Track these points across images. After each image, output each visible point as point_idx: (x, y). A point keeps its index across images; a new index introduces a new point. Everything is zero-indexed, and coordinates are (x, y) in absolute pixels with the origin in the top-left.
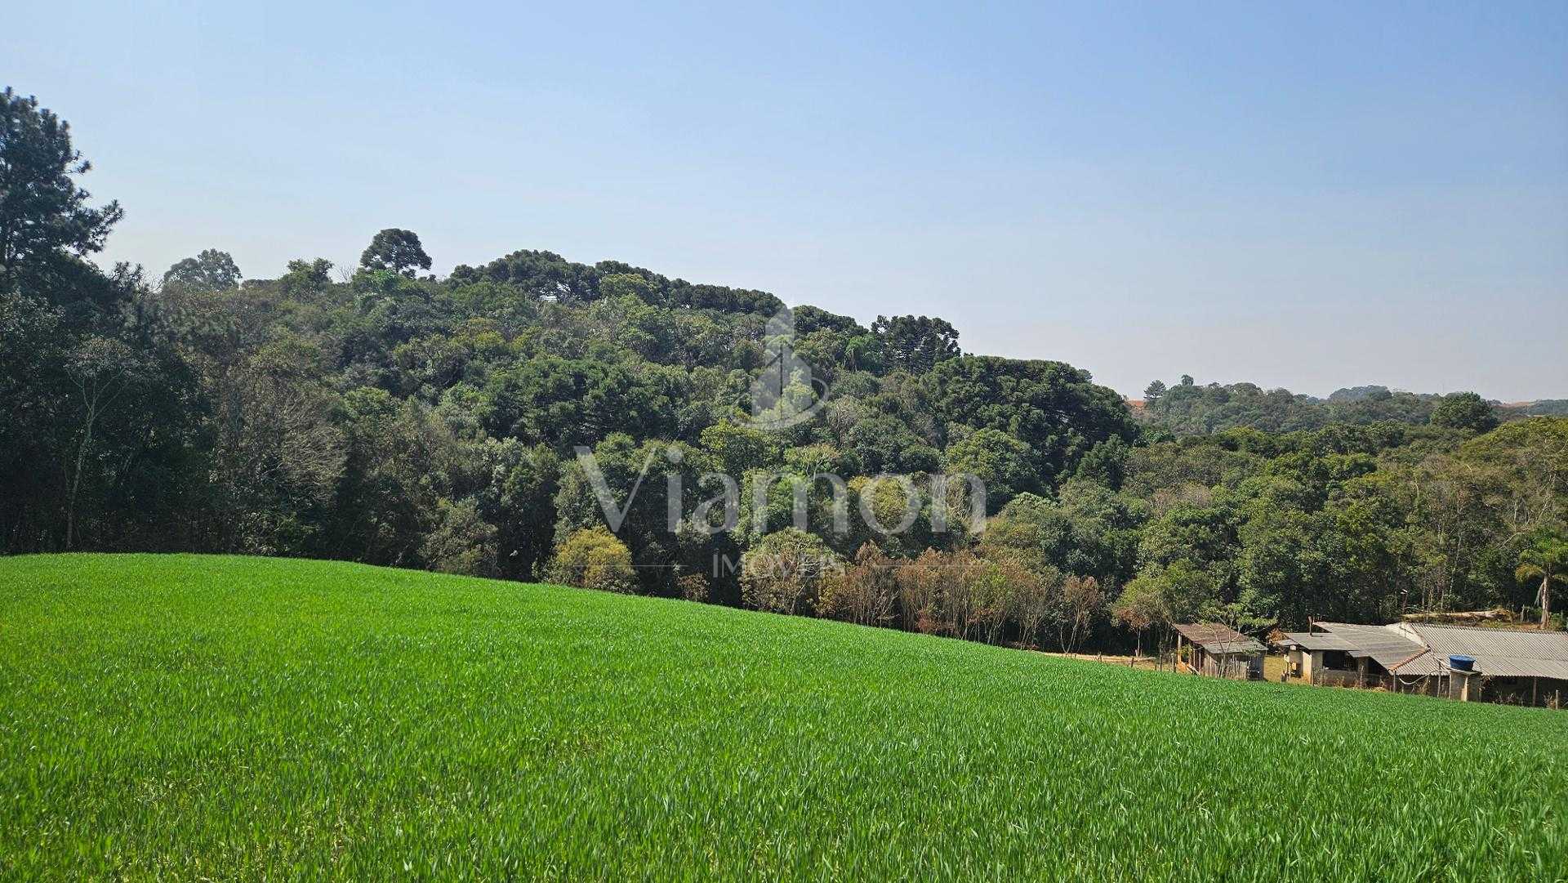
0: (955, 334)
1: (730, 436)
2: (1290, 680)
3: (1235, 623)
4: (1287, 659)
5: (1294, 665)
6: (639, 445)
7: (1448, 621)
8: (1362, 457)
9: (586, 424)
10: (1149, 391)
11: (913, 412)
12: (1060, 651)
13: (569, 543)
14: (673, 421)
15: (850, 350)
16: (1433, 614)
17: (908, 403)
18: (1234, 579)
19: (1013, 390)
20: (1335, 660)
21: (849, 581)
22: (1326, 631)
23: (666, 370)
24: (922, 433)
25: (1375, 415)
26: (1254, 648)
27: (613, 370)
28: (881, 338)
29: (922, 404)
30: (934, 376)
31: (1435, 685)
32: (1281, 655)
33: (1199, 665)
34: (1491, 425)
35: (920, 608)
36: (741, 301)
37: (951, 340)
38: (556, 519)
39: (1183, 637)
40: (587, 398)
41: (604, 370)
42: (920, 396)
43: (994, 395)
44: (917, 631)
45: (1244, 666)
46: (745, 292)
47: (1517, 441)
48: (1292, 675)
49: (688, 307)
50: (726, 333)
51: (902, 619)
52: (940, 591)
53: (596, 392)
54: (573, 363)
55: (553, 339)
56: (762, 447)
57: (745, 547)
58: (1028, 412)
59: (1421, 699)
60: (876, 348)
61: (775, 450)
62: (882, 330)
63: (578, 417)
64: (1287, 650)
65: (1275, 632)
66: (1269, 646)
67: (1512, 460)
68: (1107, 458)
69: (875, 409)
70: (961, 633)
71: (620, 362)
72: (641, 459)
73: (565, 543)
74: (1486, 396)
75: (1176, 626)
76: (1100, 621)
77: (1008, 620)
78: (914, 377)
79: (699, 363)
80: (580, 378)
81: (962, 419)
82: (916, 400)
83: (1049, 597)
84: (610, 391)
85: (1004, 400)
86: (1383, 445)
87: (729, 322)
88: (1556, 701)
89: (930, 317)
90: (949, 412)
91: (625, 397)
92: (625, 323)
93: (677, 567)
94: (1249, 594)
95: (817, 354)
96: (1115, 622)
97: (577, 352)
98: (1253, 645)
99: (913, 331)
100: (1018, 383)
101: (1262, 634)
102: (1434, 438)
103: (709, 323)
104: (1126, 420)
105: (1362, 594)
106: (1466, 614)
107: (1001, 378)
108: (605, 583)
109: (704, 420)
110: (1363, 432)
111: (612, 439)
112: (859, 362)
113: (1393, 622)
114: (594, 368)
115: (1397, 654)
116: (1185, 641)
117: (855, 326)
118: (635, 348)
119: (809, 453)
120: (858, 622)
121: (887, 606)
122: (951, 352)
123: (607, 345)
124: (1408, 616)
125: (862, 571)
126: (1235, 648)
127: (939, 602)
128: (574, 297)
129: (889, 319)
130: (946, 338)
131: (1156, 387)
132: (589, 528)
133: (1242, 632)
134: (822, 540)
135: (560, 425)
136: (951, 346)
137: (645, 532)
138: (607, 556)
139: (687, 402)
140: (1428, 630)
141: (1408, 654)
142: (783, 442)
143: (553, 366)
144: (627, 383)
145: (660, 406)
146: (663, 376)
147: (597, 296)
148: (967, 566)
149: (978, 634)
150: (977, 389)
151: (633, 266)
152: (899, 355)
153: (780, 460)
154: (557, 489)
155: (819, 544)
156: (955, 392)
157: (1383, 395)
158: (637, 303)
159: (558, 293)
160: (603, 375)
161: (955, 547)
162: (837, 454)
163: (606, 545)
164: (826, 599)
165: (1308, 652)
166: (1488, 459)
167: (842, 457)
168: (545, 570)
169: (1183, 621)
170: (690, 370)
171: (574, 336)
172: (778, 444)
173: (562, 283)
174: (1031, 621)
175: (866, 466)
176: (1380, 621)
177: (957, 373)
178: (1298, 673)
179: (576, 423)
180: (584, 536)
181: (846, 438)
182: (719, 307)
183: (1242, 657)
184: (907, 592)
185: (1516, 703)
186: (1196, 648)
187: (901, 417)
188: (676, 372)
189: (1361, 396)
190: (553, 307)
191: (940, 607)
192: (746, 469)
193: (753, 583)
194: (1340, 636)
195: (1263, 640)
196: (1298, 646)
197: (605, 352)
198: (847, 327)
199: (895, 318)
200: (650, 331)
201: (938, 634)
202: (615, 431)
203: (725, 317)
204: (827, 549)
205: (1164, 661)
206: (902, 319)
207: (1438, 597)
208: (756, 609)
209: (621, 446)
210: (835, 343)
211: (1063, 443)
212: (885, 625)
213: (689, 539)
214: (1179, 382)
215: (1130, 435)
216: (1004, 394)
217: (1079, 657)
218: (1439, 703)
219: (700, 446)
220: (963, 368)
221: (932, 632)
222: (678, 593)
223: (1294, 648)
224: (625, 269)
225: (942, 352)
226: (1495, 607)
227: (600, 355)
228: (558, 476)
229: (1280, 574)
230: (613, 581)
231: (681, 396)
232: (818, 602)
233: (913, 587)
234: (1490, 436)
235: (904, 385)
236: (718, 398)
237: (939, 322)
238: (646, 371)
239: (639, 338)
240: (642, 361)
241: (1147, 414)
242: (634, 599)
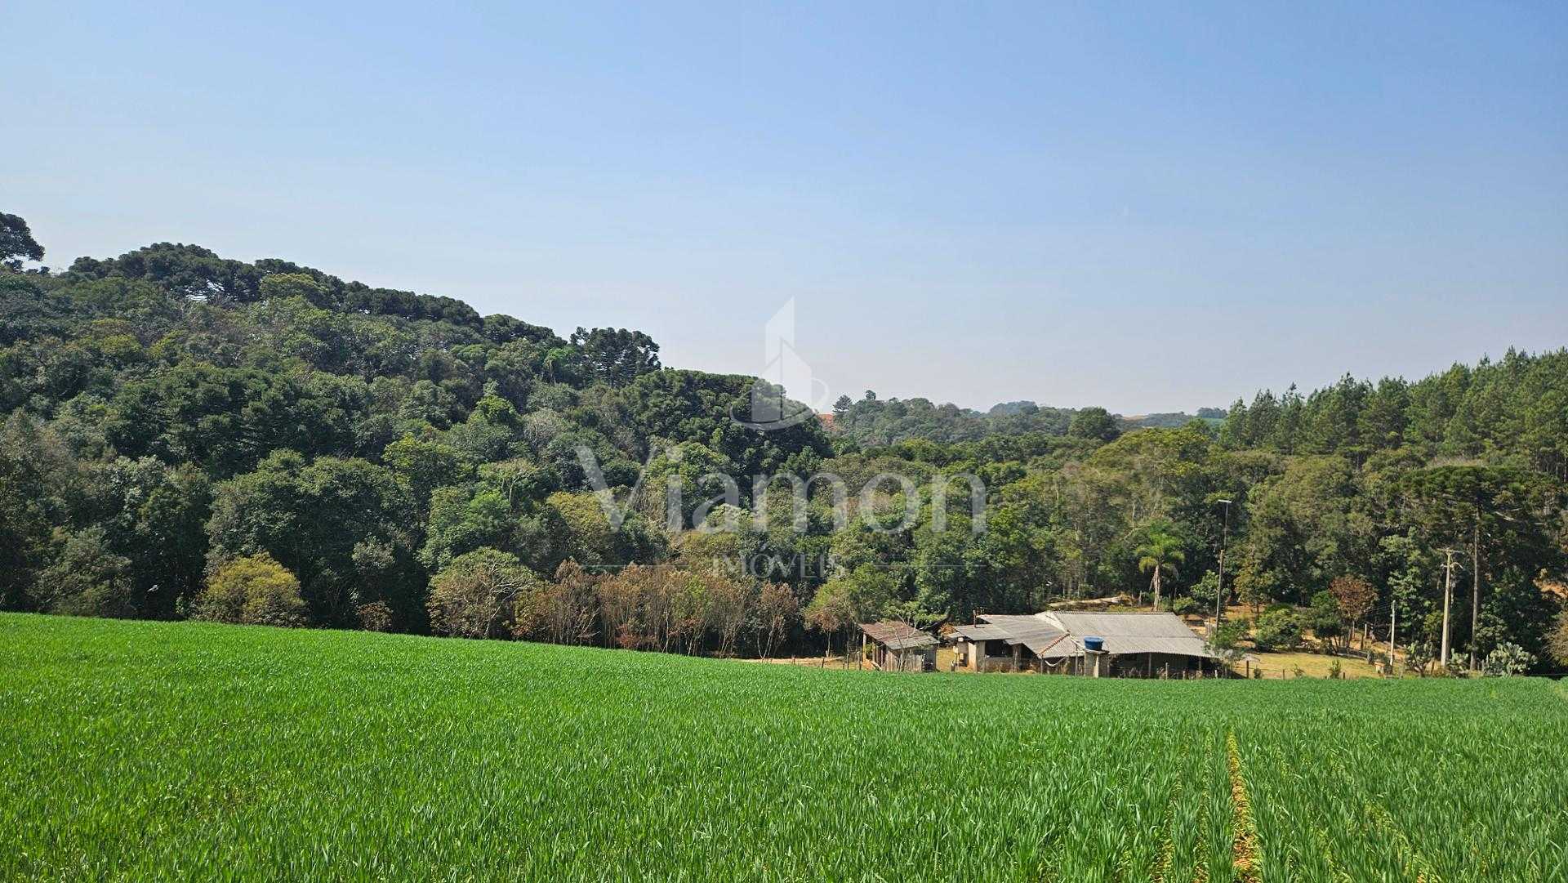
0: (655, 348)
1: (419, 452)
2: (959, 670)
3: (912, 621)
4: (956, 650)
5: (962, 655)
6: (310, 463)
7: (1083, 608)
8: (1014, 465)
9: (244, 440)
10: (838, 405)
11: (613, 426)
12: (757, 657)
13: (222, 573)
14: (350, 436)
15: (548, 362)
16: (1072, 603)
17: (608, 417)
18: (911, 580)
19: (713, 404)
20: (995, 648)
21: (548, 600)
22: (987, 623)
23: (341, 380)
24: (622, 447)
25: (1026, 427)
26: (928, 643)
27: (277, 379)
28: (581, 349)
29: (623, 417)
30: (634, 389)
31: (1073, 664)
32: (951, 647)
33: (881, 661)
34: (1114, 436)
35: (621, 623)
36: (428, 307)
37: (651, 354)
38: (207, 548)
39: (867, 636)
40: (247, 411)
41: (266, 380)
42: (620, 408)
43: (695, 409)
44: (619, 647)
45: (920, 659)
46: (432, 298)
47: (1134, 449)
48: (960, 665)
49: (367, 312)
50: (412, 342)
51: (603, 636)
52: (641, 606)
53: (258, 404)
54: (228, 371)
55: (203, 344)
56: (452, 464)
57: (434, 569)
58: (728, 426)
59: (1062, 679)
60: (577, 360)
61: (468, 466)
62: (581, 342)
63: (235, 431)
64: (956, 642)
65: (946, 626)
66: (942, 639)
67: (1130, 466)
68: (800, 469)
69: (574, 423)
70: (663, 645)
71: (285, 371)
72: (312, 478)
73: (218, 574)
74: (1112, 411)
75: (861, 626)
76: (794, 624)
77: (708, 628)
78: (616, 391)
79: (379, 374)
80: (236, 387)
81: (663, 433)
82: (617, 413)
83: (747, 605)
84: (275, 404)
85: (703, 414)
86: (1033, 453)
87: (414, 329)
88: (1166, 672)
89: (630, 330)
90: (650, 425)
91: (291, 410)
92: (291, 328)
93: (355, 596)
94: (924, 592)
95: (512, 365)
96: (808, 626)
97: (232, 360)
98: (927, 639)
99: (614, 344)
100: (717, 397)
101: (934, 629)
102: (1071, 447)
103: (393, 331)
104: (816, 432)
105: (1016, 587)
106: (1097, 601)
107: (700, 392)
108: (268, 617)
109: (386, 436)
110: (1015, 442)
111: (277, 457)
112: (558, 374)
113: (1040, 611)
114: (255, 377)
115: (1043, 640)
116: (870, 639)
117: (553, 336)
118: (304, 356)
119: (505, 469)
120: (558, 642)
121: (587, 624)
122: (651, 366)
123: (270, 352)
124: (1052, 605)
125: (561, 588)
126: (913, 643)
127: (640, 617)
128: (229, 297)
129: (589, 331)
130: (647, 352)
131: (844, 402)
132: (248, 556)
133: (918, 628)
134: (518, 559)
135: (212, 442)
136: (652, 360)
137: (317, 558)
138: (271, 586)
139: (366, 415)
140: (1068, 616)
141: (1052, 639)
142: (476, 458)
143: (202, 375)
144: (295, 394)
145: (334, 420)
146: (337, 387)
147: (256, 297)
148: (669, 578)
149: (678, 646)
150: (678, 403)
151: (300, 265)
152: (599, 367)
153: (473, 476)
154: (208, 515)
155: (515, 563)
156: (656, 406)
157: (1031, 409)
158: (306, 307)
159: (209, 293)
160: (265, 385)
161: (656, 560)
162: (535, 470)
163: (269, 575)
164: (524, 620)
165: (973, 642)
166: (1113, 465)
167: (540, 472)
168: (194, 605)
169: (867, 621)
170: (369, 381)
171: (229, 341)
172: (470, 460)
173: (213, 281)
174: (729, 631)
175: (566, 481)
176: (1031, 611)
177: (657, 387)
178: (964, 663)
179: (231, 438)
180: (242, 565)
181: (544, 453)
182: (403, 313)
183: (918, 651)
184: (608, 608)
185: (1136, 677)
186: (879, 645)
187: (601, 431)
188: (352, 383)
189: (1015, 410)
190: (203, 308)
191: (642, 622)
192: (435, 487)
193: (442, 608)
194: (999, 626)
195: (936, 635)
196: (965, 638)
197: (266, 360)
198: (545, 338)
199: (594, 330)
200: (322, 337)
201: (641, 648)
202: (280, 447)
203: (410, 324)
204: (524, 568)
205: (851, 659)
206: (602, 331)
207: (1075, 588)
208: (446, 635)
209: (287, 464)
210: (533, 355)
211: (760, 455)
212: (585, 644)
213: (369, 564)
214: (864, 397)
215: (823, 449)
216: (704, 407)
217: (775, 661)
218: (1075, 680)
219: (382, 463)
220: (663, 382)
221: (633, 647)
222: (356, 624)
223: (961, 640)
224: (290, 268)
225: (643, 365)
226: (1119, 594)
227: (261, 364)
228: (210, 499)
229: (949, 572)
230: (278, 613)
231: (359, 408)
232: (514, 623)
233: (614, 602)
234: (1113, 445)
235: (605, 398)
236: (402, 411)
237: (639, 335)
238: (318, 381)
239: (308, 344)
240: (312, 370)
241: (837, 427)
242: (303, 633)
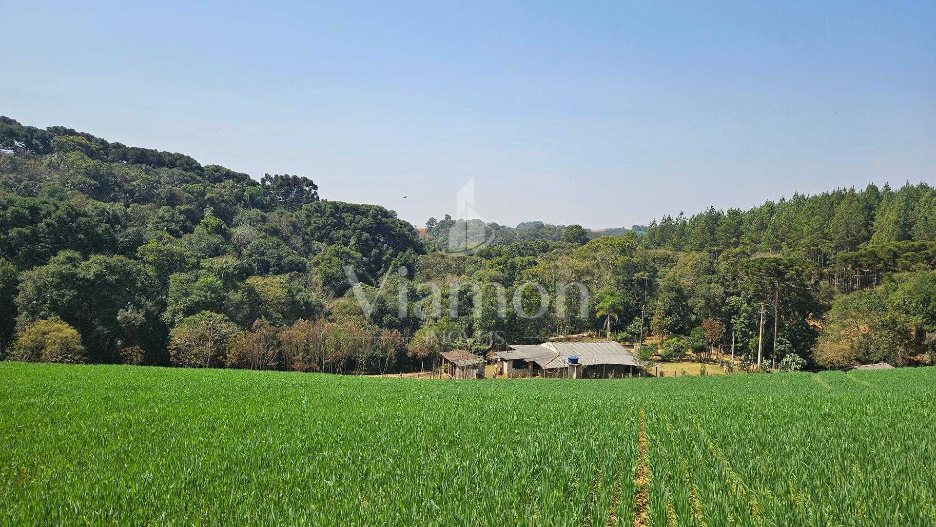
0: (315, 187)
1: (161, 251)
2: (498, 377)
3: (471, 349)
4: (496, 366)
5: (499, 369)
6: (86, 258)
7: (568, 340)
8: (531, 258)
9: (41, 244)
10: (428, 223)
11: (289, 235)
12: (379, 374)
13: (28, 330)
14: (114, 241)
15: (246, 195)
16: (562, 337)
17: (286, 230)
18: (471, 325)
19: (351, 222)
20: (519, 364)
21: (248, 343)
22: (514, 350)
23: (107, 206)
24: (295, 248)
25: (537, 236)
26: (481, 362)
27: (63, 205)
28: (268, 188)
29: (295, 230)
30: (302, 213)
31: (562, 372)
32: (493, 364)
33: (453, 373)
34: (585, 241)
35: (294, 356)
36: (167, 159)
37: (313, 191)
38: (17, 314)
39: (445, 359)
40: (42, 225)
41: (55, 205)
42: (293, 224)
43: (340, 224)
44: (293, 370)
45: (475, 372)
46: (169, 154)
47: (595, 250)
48: (499, 374)
49: (125, 162)
50: (156, 182)
51: (283, 364)
52: (307, 345)
53: (49, 221)
54: (28, 199)
55: (11, 182)
56: (183, 259)
57: (172, 325)
58: (360, 235)
59: (556, 381)
60: (265, 195)
61: (193, 260)
62: (268, 183)
63: (35, 238)
64: (496, 361)
65: (491, 352)
66: (488, 360)
67: (594, 258)
68: (405, 261)
69: (264, 233)
70: (321, 368)
71: (69, 200)
72: (88, 268)
73: (25, 331)
74: (585, 227)
75: (441, 353)
76: (401, 353)
77: (349, 357)
78: (290, 213)
79: (134, 202)
80: (34, 210)
81: (320, 239)
82: (291, 227)
83: (373, 343)
84: (60, 220)
85: (345, 228)
86: (540, 252)
87: (157, 173)
88: (613, 375)
89: (299, 176)
90: (312, 235)
91: (74, 225)
92: (72, 172)
93: (119, 343)
94: (479, 333)
95: (223, 197)
96: (410, 354)
97: (32, 192)
98: (480, 360)
99: (289, 184)
100: (354, 218)
101: (484, 354)
102: (562, 248)
103: (143, 175)
104: (415, 240)
105: (531, 329)
106: (576, 336)
107: (344, 215)
108: (60, 357)
109: (139, 241)
110: (531, 245)
111: (62, 255)
112: (252, 203)
113: (544, 342)
114: (47, 203)
115: (546, 358)
116: (446, 361)
117: (250, 179)
118: (82, 190)
119: (218, 262)
120: (254, 369)
121: (273, 356)
122: (313, 198)
123: (58, 186)
124: (551, 338)
125: (256, 336)
126: (471, 362)
127: (307, 352)
128: (29, 151)
129: (273, 176)
130: (310, 190)
131: (432, 221)
132: (46, 319)
133: (474, 353)
134: (228, 318)
135: (19, 245)
136: (313, 195)
137: (93, 318)
138: (61, 338)
139: (125, 228)
140: (559, 345)
141: (551, 358)
142: (199, 255)
143: (11, 202)
144: (75, 214)
145: (103, 231)
146: (104, 210)
147: (49, 150)
148: (324, 329)
149: (331, 369)
150: (329, 221)
151: (78, 131)
152: (280, 199)
153: (197, 266)
154: (17, 293)
155: (226, 320)
156: (316, 223)
157: (540, 226)
158: (82, 158)
159: (15, 148)
160: (54, 208)
161: (316, 317)
162: (238, 262)
163: (59, 330)
164: (232, 356)
165: (506, 361)
166: (585, 258)
167: (242, 264)
168: (8, 351)
169: (445, 351)
170: (127, 206)
171: (30, 180)
172: (195, 256)
173: (18, 140)
174: (362, 358)
175: (259, 270)
176: (538, 342)
177: (317, 211)
178: (501, 373)
179: (31, 243)
180: (41, 325)
181: (245, 252)
182: (150, 163)
183: (474, 367)
184: (286, 347)
185: (596, 378)
186: (452, 364)
187: (282, 238)
188: (117, 208)
189: (531, 226)
190: (10, 157)
191: (308, 355)
192: (172, 273)
193: (178, 349)
194: (521, 352)
195: (485, 358)
196: (501, 358)
197: (55, 192)
198: (244, 180)
199: (276, 176)
200: (94, 178)
201: (306, 371)
202: (65, 248)
203: (154, 170)
204: (232, 324)
205: (435, 373)
206: (281, 176)
207: (563, 329)
208: (181, 366)
209: (70, 260)
210: (236, 190)
211: (381, 253)
212: (272, 369)
213: (129, 322)
214: (444, 218)
215: (420, 249)
216: (346, 224)
217: (390, 376)
218: (564, 381)
219: (136, 259)
220: (320, 209)
221: (302, 370)
222: (120, 361)
223: (499, 360)
224: (72, 132)
225: (307, 198)
226: (588, 331)
227: (52, 194)
228: (17, 282)
229: (493, 322)
230: (67, 355)
231: (120, 223)
232: (225, 357)
233: (291, 343)
234: (585, 247)
235: (283, 218)
236: (150, 226)
237: (305, 179)
238: (91, 206)
239: (85, 182)
240: (87, 198)
241: (428, 236)
